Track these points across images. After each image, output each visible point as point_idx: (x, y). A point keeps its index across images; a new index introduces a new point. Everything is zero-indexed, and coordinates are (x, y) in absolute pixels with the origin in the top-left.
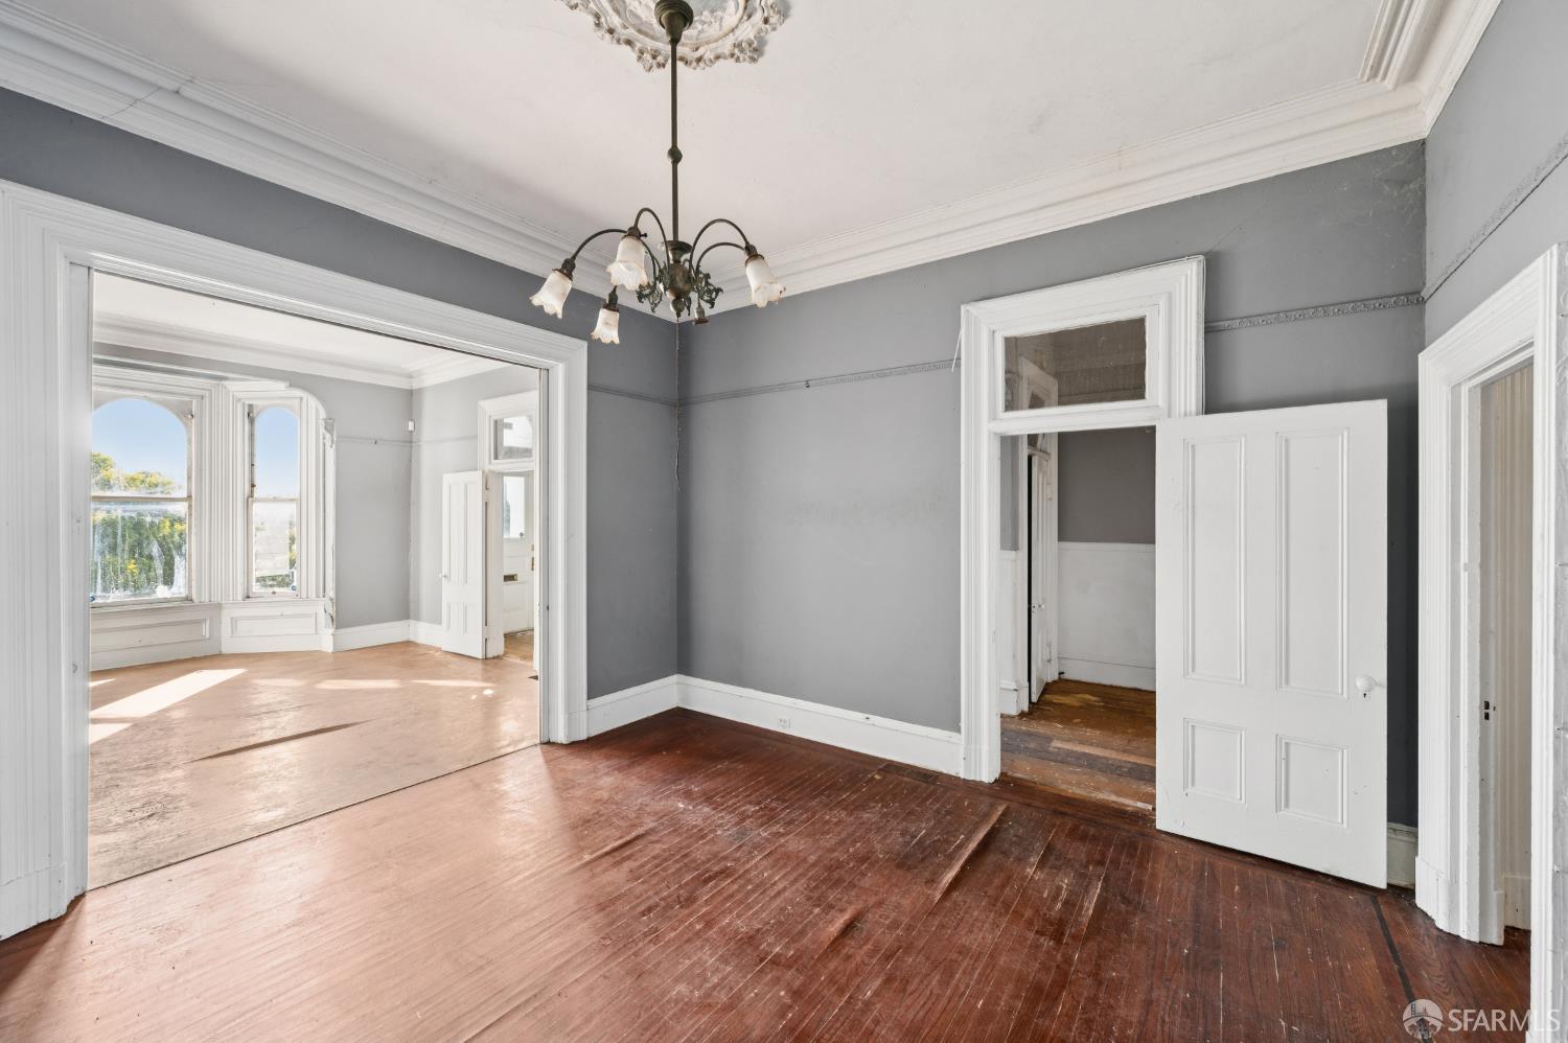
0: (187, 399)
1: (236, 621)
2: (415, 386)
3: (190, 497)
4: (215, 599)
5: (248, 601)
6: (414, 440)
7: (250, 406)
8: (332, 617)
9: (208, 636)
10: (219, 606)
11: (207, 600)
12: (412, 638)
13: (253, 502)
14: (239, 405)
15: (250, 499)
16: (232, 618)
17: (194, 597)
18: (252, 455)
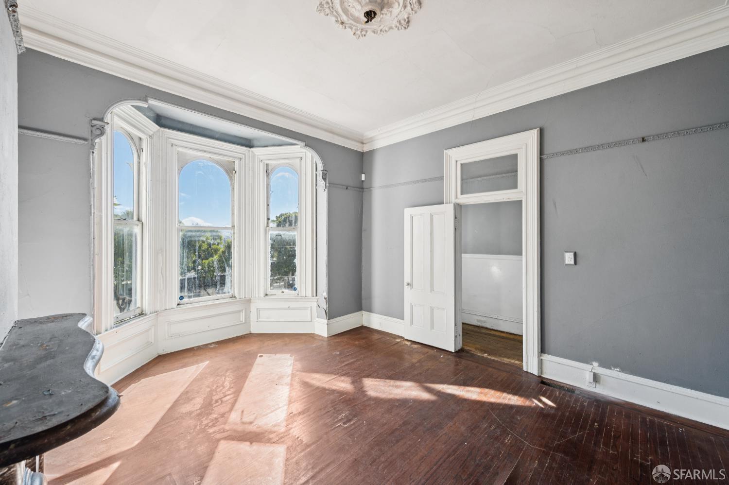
0: (233, 160)
1: (260, 310)
2: (366, 148)
3: (233, 226)
4: (248, 297)
5: (267, 297)
6: (365, 186)
7: (267, 165)
8: (326, 311)
9: (244, 321)
10: (249, 301)
11: (243, 297)
12: (365, 324)
13: (269, 230)
14: (262, 164)
15: (267, 228)
16: (257, 309)
17: (237, 295)
18: (268, 198)
